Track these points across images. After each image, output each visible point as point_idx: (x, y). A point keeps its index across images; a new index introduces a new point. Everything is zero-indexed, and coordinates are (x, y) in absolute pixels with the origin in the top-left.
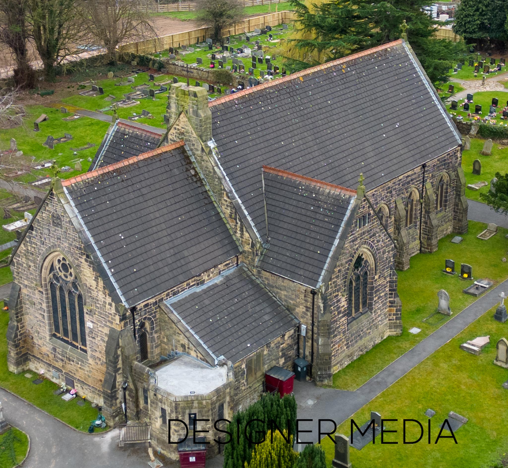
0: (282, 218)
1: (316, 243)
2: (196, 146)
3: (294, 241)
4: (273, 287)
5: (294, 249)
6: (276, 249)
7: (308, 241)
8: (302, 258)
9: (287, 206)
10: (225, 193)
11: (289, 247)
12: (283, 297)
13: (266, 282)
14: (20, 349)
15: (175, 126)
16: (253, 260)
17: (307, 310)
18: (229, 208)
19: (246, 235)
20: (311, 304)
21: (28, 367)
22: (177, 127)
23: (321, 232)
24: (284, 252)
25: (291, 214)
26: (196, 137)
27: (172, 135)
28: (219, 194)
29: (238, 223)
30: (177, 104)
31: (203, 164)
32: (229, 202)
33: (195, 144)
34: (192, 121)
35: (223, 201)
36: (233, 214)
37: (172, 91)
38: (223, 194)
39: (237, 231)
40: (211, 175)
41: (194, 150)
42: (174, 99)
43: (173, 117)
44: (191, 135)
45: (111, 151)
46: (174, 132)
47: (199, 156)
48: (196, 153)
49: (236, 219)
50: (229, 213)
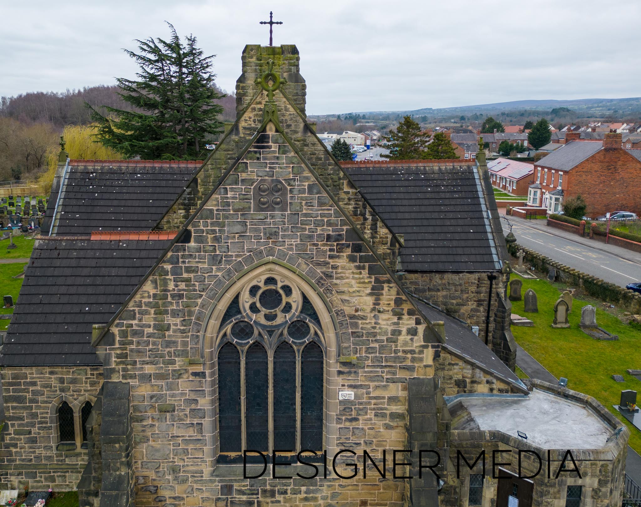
0: (396, 209)
1: (461, 222)
2: (293, 128)
3: (431, 229)
5: (436, 236)
6: (411, 244)
7: (448, 224)
8: (455, 243)
9: (395, 196)
10: (345, 182)
11: (428, 236)
15: (253, 106)
17: (479, 305)
18: (352, 202)
19: (382, 231)
20: (487, 295)
22: (259, 106)
23: (458, 210)
24: (425, 243)
25: (405, 202)
26: (295, 113)
27: (247, 120)
28: (334, 186)
29: (368, 219)
30: (259, 71)
31: (305, 150)
32: (353, 193)
33: (291, 125)
34: (287, 91)
35: (343, 194)
36: (359, 208)
37: (249, 53)
38: (343, 184)
39: (366, 231)
40: (320, 163)
41: (290, 133)
42: (253, 64)
43: (250, 93)
44: (285, 112)
45: (73, 197)
46: (251, 115)
47: (298, 141)
48: (294, 137)
49: (363, 215)
50: (353, 209)
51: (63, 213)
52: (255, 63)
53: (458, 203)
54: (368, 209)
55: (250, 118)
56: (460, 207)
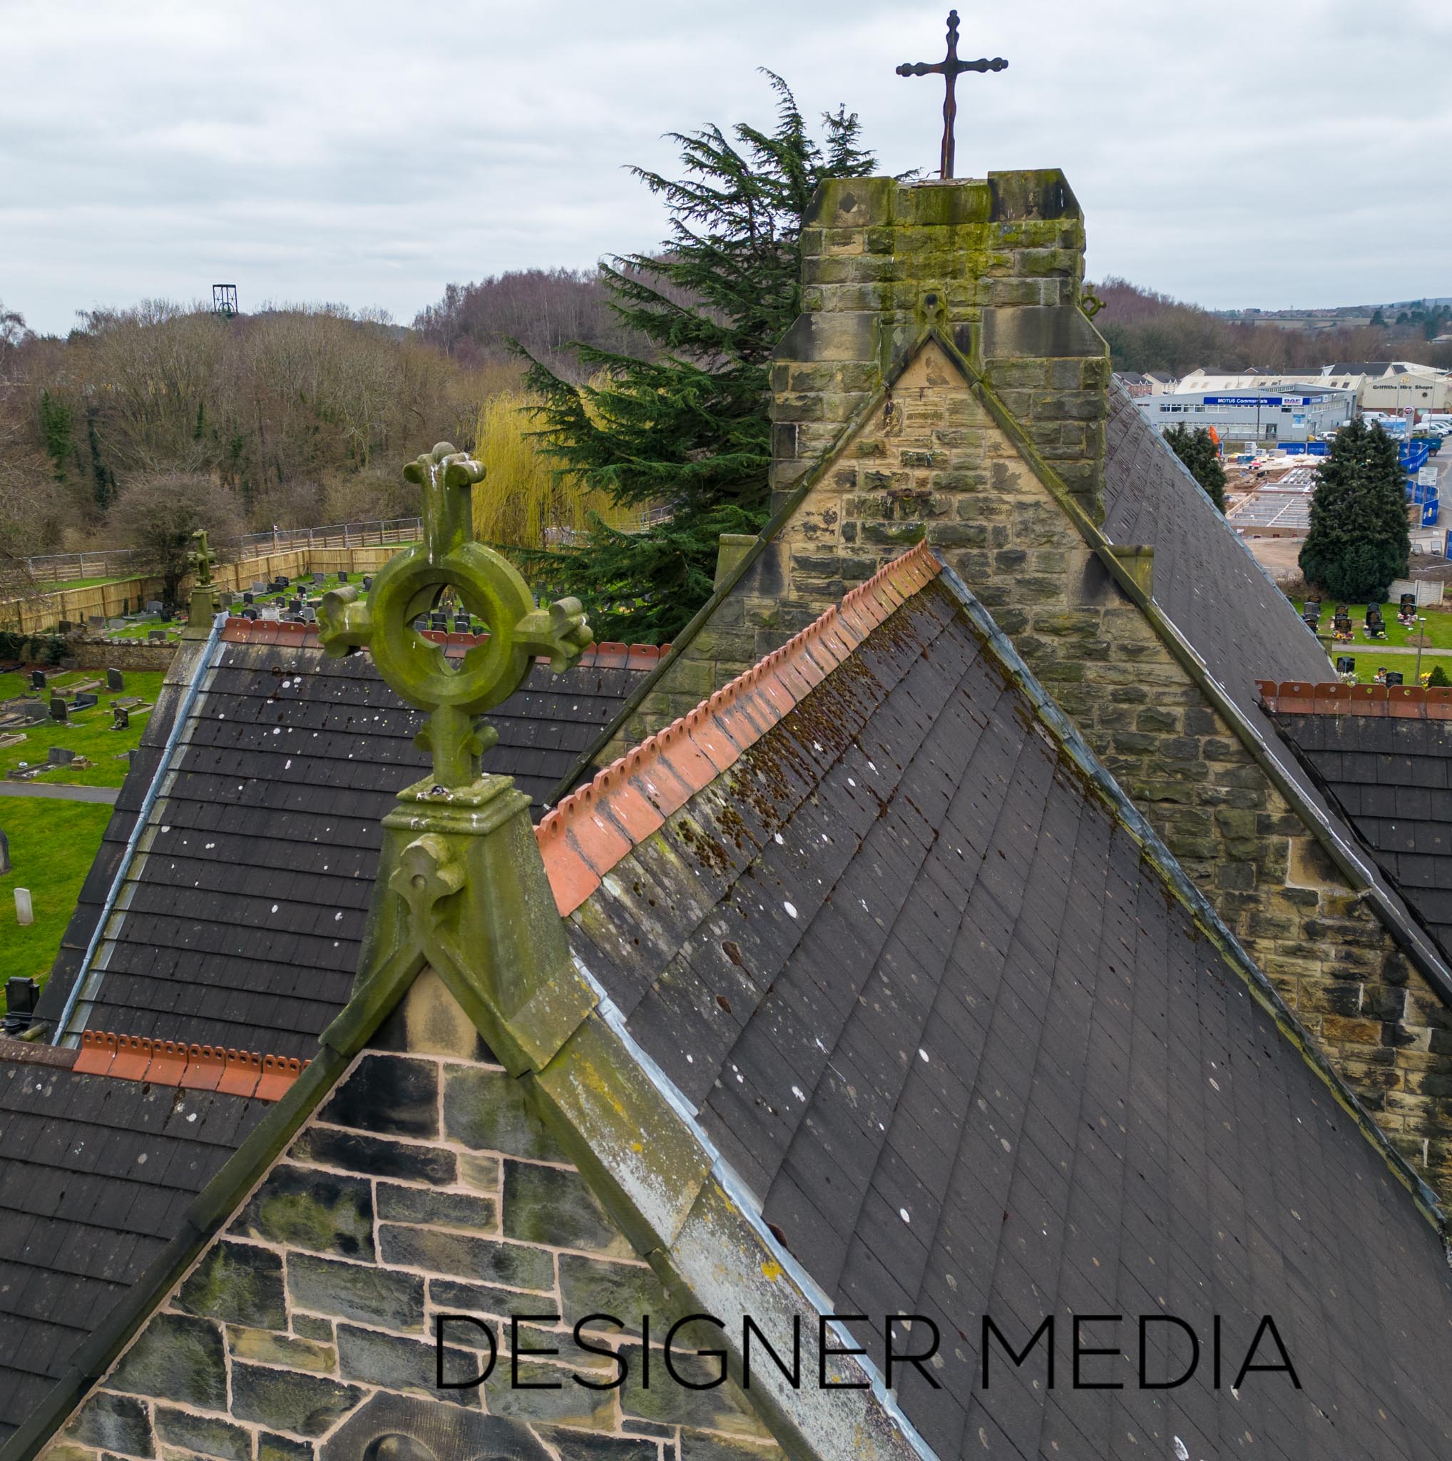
2: (1032, 568)
10: (1294, 846)
15: (843, 464)
22: (873, 465)
26: (1043, 498)
27: (814, 528)
28: (1232, 857)
29: (1410, 1039)
30: (875, 303)
31: (1091, 675)
32: (1332, 902)
33: (1020, 558)
34: (1011, 394)
35: (1276, 900)
36: (1363, 977)
37: (835, 218)
38: (1281, 853)
39: (1396, 1094)
40: (1166, 745)
41: (1017, 591)
42: (850, 272)
43: (833, 407)
44: (993, 494)
45: (212, 767)
46: (837, 505)
47: (1056, 632)
48: (1034, 610)
49: (1389, 1018)
50: (1328, 982)
51: (165, 829)
52: (860, 266)
54: (1415, 991)
55: (830, 518)
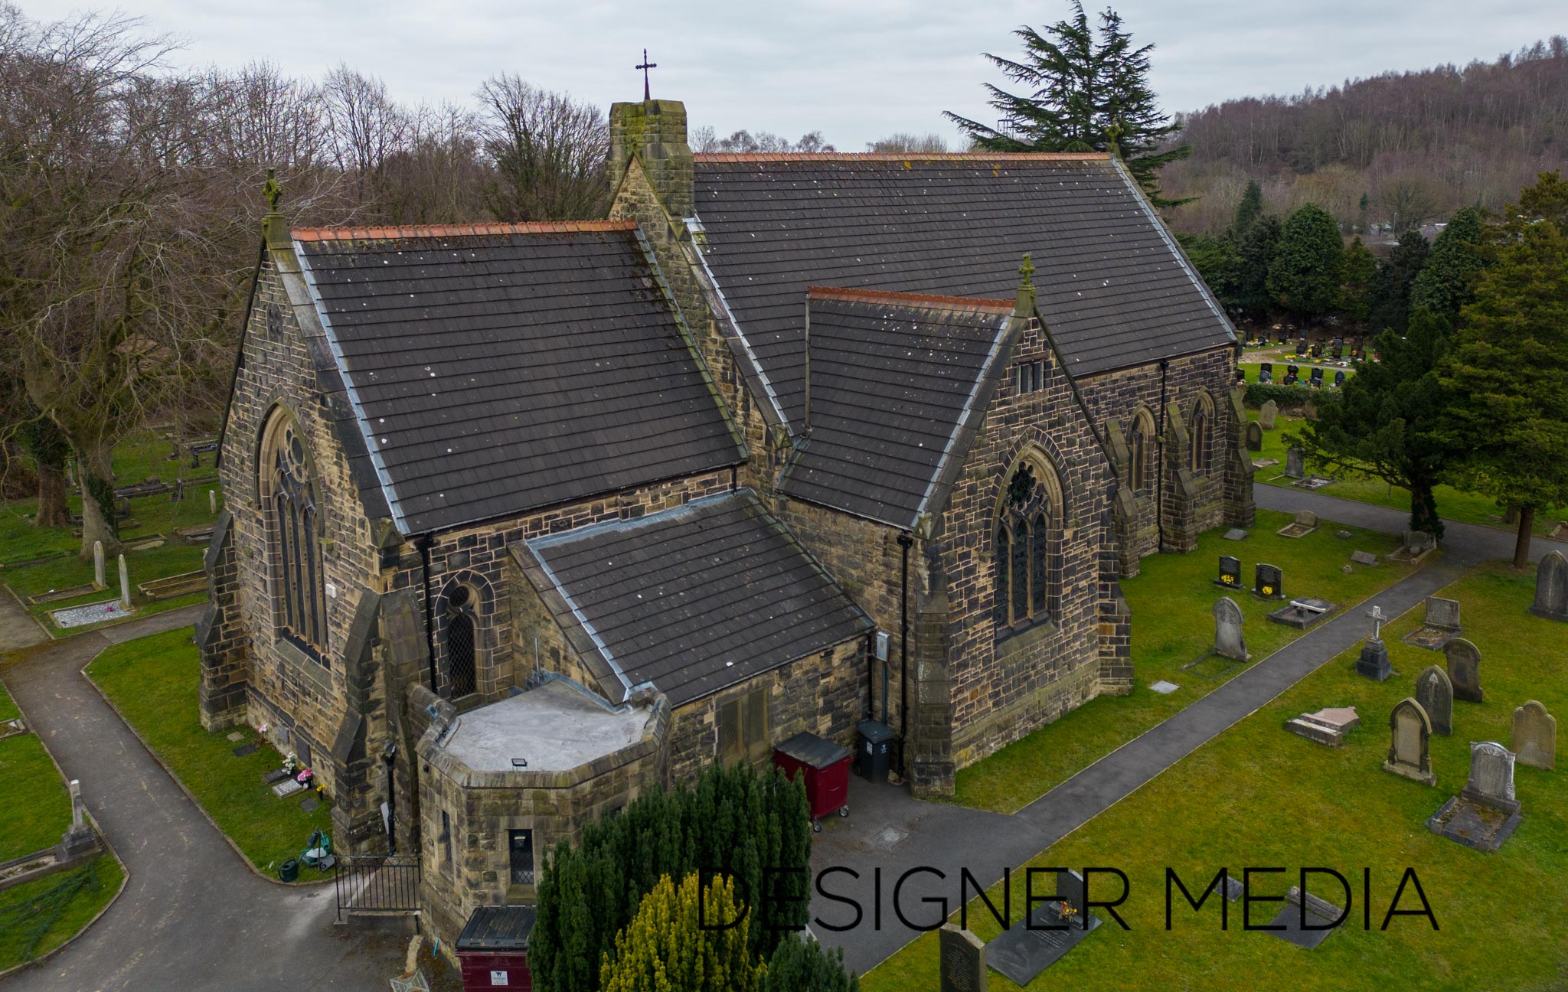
0: (840, 383)
1: (916, 425)
2: (657, 228)
3: (865, 428)
4: (812, 539)
5: (863, 444)
6: (823, 449)
7: (896, 424)
8: (882, 463)
9: (853, 359)
10: (712, 322)
11: (853, 441)
12: (835, 562)
13: (798, 529)
14: (224, 670)
16: (770, 475)
17: (890, 592)
18: (721, 359)
19: (756, 415)
20: (900, 574)
21: (243, 718)
22: (624, 195)
23: (927, 401)
24: (840, 453)
25: (861, 373)
26: (658, 205)
27: (615, 215)
28: (700, 327)
29: (738, 391)
31: (670, 265)
32: (720, 342)
35: (709, 342)
36: (728, 369)
37: (615, 116)
38: (710, 325)
40: (686, 289)
41: (655, 237)
46: (619, 208)
47: (663, 250)
48: (658, 243)
49: (733, 382)
53: (935, 388)
55: (618, 212)
56: (934, 395)
